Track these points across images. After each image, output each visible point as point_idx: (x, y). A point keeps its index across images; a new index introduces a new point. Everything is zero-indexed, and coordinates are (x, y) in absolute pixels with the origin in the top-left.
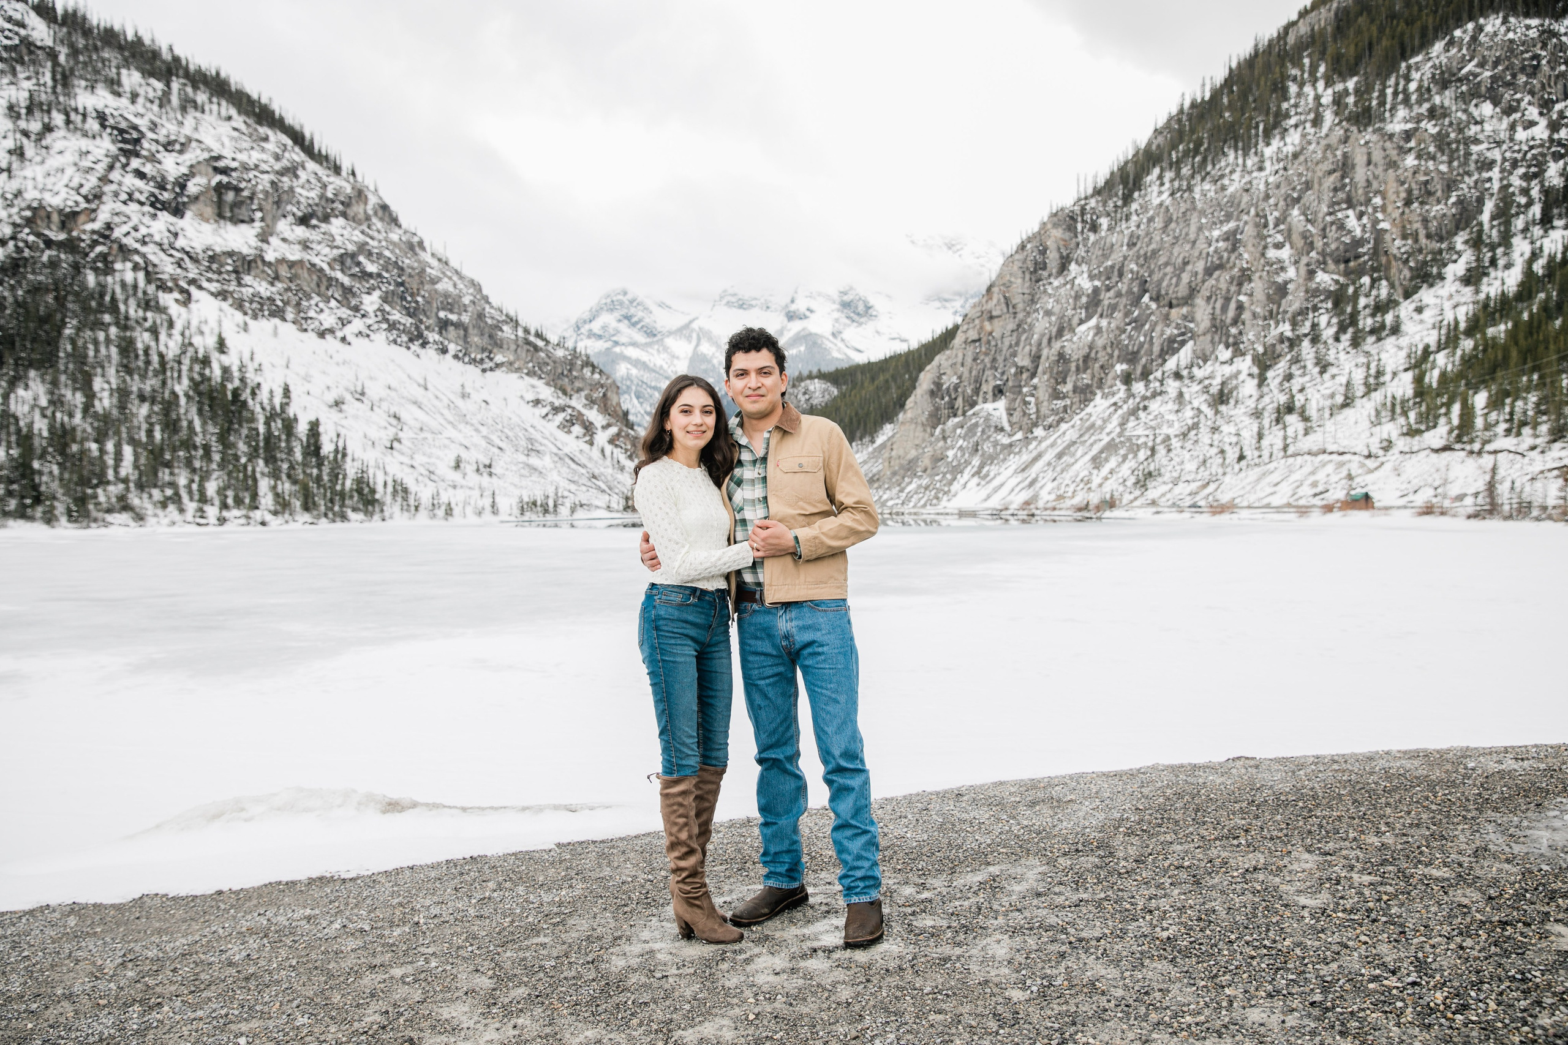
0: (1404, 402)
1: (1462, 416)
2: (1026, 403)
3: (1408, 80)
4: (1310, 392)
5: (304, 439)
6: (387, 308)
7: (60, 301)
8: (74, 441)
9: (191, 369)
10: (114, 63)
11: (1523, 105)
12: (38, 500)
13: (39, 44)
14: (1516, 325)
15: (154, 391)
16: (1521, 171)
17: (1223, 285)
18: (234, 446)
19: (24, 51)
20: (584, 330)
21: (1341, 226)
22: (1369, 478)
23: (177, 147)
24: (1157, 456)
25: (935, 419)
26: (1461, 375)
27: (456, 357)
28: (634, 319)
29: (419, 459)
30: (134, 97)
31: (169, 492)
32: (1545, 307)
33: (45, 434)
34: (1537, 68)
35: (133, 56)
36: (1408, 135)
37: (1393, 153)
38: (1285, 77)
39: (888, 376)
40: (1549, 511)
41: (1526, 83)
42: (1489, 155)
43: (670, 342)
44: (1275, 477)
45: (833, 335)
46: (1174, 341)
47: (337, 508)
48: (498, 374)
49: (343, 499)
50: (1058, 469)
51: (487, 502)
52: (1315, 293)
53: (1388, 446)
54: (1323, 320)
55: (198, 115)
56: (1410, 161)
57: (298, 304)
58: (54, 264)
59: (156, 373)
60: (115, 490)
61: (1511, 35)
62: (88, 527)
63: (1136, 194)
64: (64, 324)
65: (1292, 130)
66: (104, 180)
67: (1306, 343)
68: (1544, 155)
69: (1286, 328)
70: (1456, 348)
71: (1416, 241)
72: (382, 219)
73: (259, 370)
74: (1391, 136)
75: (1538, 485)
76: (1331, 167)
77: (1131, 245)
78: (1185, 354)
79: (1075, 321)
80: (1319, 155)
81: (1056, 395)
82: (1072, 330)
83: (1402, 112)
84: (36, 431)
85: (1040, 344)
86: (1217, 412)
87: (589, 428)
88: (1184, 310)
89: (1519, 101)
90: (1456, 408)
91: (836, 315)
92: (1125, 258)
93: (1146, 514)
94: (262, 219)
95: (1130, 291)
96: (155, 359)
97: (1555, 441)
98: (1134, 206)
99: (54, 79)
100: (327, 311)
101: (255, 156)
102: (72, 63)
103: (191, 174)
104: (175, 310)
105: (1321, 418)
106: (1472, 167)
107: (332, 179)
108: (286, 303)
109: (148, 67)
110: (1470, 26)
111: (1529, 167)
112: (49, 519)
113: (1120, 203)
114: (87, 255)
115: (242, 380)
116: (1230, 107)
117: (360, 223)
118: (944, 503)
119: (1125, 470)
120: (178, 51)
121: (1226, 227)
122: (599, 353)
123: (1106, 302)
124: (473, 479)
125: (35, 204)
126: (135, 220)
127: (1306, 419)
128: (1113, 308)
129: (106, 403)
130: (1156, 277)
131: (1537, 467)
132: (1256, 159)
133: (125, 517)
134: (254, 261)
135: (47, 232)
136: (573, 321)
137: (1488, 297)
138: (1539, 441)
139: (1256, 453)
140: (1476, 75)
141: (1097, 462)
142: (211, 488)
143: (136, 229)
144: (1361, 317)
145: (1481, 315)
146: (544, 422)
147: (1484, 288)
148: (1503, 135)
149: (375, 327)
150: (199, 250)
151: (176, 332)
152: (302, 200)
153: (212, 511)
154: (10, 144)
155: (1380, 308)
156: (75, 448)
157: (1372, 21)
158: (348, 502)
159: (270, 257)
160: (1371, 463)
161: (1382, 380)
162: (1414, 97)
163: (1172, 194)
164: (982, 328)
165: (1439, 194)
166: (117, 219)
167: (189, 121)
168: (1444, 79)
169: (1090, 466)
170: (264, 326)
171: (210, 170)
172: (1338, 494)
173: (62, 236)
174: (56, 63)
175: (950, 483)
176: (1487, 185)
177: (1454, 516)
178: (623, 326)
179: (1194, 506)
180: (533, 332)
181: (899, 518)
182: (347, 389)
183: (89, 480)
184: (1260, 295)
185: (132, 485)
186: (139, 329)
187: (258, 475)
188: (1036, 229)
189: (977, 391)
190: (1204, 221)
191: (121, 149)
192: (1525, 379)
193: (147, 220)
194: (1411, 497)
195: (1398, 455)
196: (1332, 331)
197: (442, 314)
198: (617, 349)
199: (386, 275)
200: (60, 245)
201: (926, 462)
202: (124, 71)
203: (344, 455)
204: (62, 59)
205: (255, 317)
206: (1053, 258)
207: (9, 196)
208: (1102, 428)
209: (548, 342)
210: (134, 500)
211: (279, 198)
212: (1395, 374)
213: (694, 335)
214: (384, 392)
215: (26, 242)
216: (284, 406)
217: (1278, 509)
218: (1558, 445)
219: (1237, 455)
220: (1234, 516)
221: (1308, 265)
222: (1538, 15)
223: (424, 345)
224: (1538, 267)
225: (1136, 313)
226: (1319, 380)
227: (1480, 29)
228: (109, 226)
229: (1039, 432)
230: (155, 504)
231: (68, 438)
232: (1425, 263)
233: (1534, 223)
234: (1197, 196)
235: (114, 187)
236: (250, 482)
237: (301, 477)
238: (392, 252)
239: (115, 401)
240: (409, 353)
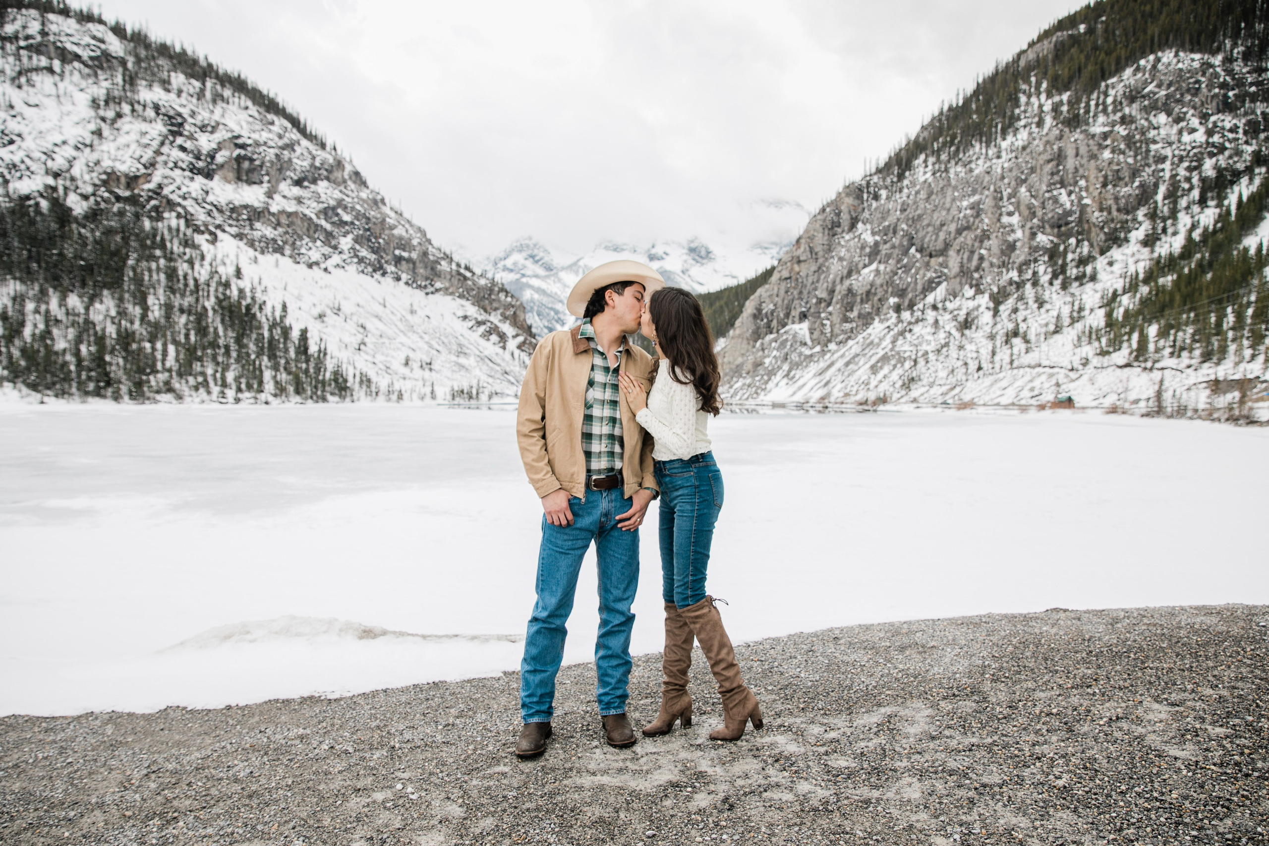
0: (1098, 331)
1: (1139, 342)
2: (823, 325)
3: (1106, 95)
4: (1030, 321)
5: (297, 342)
6: (358, 247)
7: (126, 240)
8: (134, 341)
9: (216, 290)
10: (166, 68)
11: (1188, 116)
12: (109, 384)
13: (114, 55)
14: (1179, 277)
15: (190, 305)
16: (1186, 164)
17: (969, 242)
18: (246, 346)
19: (103, 59)
20: (501, 265)
21: (1056, 200)
22: (1072, 386)
23: (209, 129)
24: (918, 366)
25: (757, 335)
26: (1139, 312)
27: (407, 283)
28: (537, 258)
29: (379, 358)
30: (180, 92)
31: (200, 379)
32: (1200, 264)
33: (114, 336)
34: (1198, 89)
35: (180, 63)
36: (1105, 136)
37: (1095, 148)
38: (1017, 90)
39: (722, 302)
40: (1200, 413)
41: (1191, 101)
42: (1163, 152)
43: (563, 275)
44: (1003, 384)
45: (683, 272)
46: (933, 282)
47: (319, 393)
48: (437, 296)
49: (324, 386)
50: (846, 374)
51: (428, 390)
52: (1036, 249)
53: (1086, 362)
54: (1041, 269)
55: (225, 105)
56: (1107, 154)
57: (294, 243)
58: (121, 213)
59: (192, 294)
60: (162, 377)
61: (1180, 65)
62: (143, 403)
63: (907, 174)
64: (128, 257)
65: (1022, 130)
66: (158, 153)
67: (1028, 286)
68: (1202, 153)
69: (1014, 275)
70: (1136, 292)
71: (1110, 213)
72: (355, 182)
73: (265, 291)
74: (1093, 136)
75: (1192, 393)
76: (1049, 157)
77: (903, 210)
78: (940, 292)
79: (861, 265)
80: (1041, 148)
81: (846, 320)
82: (858, 272)
83: (1101, 119)
84: (107, 334)
85: (834, 282)
86: (963, 335)
87: (502, 337)
88: (941, 259)
89: (1185, 113)
90: (1135, 336)
91: (685, 257)
92: (898, 220)
93: (909, 408)
94: (269, 182)
95: (901, 245)
96: (191, 283)
97: (1204, 362)
98: (906, 182)
99: (124, 80)
100: (314, 249)
101: (264, 136)
102: (136, 68)
103: (219, 149)
104: (206, 247)
105: (1038, 341)
106: (1151, 160)
107: (319, 152)
108: (285, 243)
109: (189, 71)
110: (1152, 57)
111: (1191, 161)
112: (117, 397)
113: (895, 179)
114: (144, 207)
115: (253, 298)
116: (977, 111)
117: (339, 185)
118: (762, 397)
119: (895, 376)
120: (212, 60)
121: (973, 199)
122: (511, 283)
123: (884, 252)
124: (418, 373)
125: (109, 170)
126: (178, 182)
127: (1027, 341)
128: (889, 256)
129: (157, 314)
130: (920, 234)
131: (1192, 381)
132: (995, 150)
133: (169, 397)
134: (263, 212)
135: (117, 190)
136: (493, 258)
137: (1160, 256)
138: (1193, 362)
139: (991, 366)
140: (1155, 94)
141: (874, 369)
142: (230, 376)
143: (179, 188)
144: (1069, 268)
145: (1155, 268)
146: (470, 332)
147: (1157, 249)
148: (1174, 138)
149: (349, 261)
150: (223, 204)
151: (206, 263)
152: (298, 168)
153: (231, 393)
154: (92, 127)
155: (1083, 262)
156: (134, 346)
157: (1081, 51)
158: (327, 388)
159: (274, 209)
160: (1073, 375)
161: (1082, 314)
162: (1110, 108)
163: (934, 174)
164: (792, 269)
165: (1127, 179)
166: (166, 181)
167: (218, 111)
168: (1133, 96)
169: (869, 372)
170: (268, 260)
171: (232, 146)
172: (1049, 397)
173: (127, 194)
174: (125, 68)
175: (766, 382)
176: (1161, 174)
177: (1132, 414)
178: (529, 263)
179: (945, 403)
180: (463, 266)
181: (729, 408)
182: (328, 306)
183: (144, 370)
184: (996, 250)
185: (174, 374)
186: (180, 261)
187: (263, 368)
188: (834, 197)
189: (787, 315)
190: (956, 194)
191: (170, 131)
192: (1185, 316)
193: (187, 182)
194: (1101, 400)
195: (1092, 370)
196: (1048, 277)
197: (397, 252)
198: (524, 280)
199: (357, 223)
200: (126, 200)
201: (749, 366)
202: (173, 74)
203: (325, 354)
204: (130, 65)
205: (263, 253)
206: (845, 218)
207: (91, 164)
208: (878, 345)
209: (474, 274)
210: (176, 385)
211: (281, 167)
212: (1092, 310)
213: (581, 271)
214: (354, 309)
215: (102, 197)
216: (283, 318)
217: (1006, 407)
218: (1206, 365)
219: (976, 367)
220: (974, 411)
221: (1031, 228)
222: (1200, 51)
223: (384, 274)
224: (1196, 235)
225: (905, 261)
226: (1037, 313)
227: (1158, 60)
228: (160, 186)
229: (832, 346)
230: (190, 388)
231: (130, 339)
232: (1116, 230)
233: (1194, 203)
234: (952, 176)
235: (163, 158)
236: (257, 373)
237: (294, 369)
238: (362, 206)
239: (163, 312)
240: (372, 281)
